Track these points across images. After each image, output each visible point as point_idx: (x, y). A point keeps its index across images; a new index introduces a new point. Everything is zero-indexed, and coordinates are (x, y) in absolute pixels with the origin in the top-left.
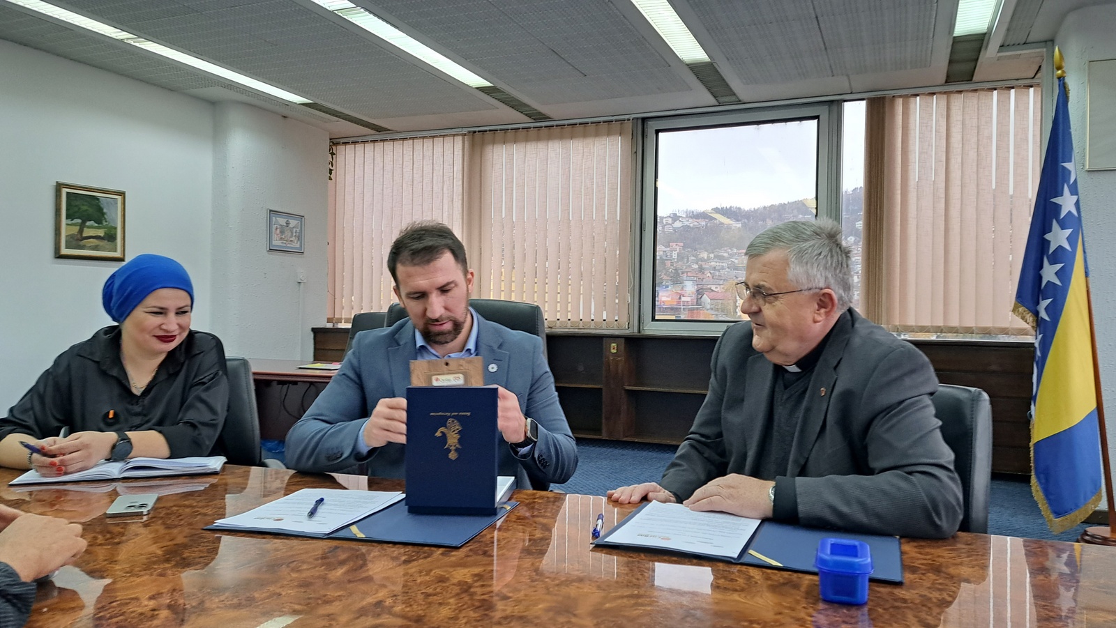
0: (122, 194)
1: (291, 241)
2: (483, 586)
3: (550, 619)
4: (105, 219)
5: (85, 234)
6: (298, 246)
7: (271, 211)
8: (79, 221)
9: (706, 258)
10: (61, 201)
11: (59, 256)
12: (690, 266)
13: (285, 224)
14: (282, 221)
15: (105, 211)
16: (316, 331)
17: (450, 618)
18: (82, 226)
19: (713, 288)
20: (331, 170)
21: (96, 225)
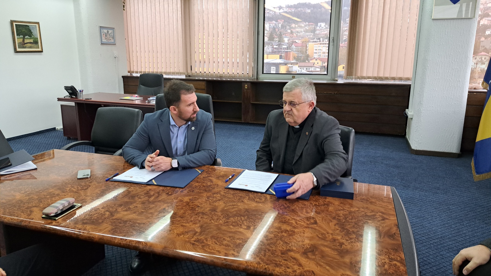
0: (38, 23)
1: (110, 39)
2: (192, 203)
3: (210, 213)
4: (33, 35)
5: (25, 42)
6: (113, 41)
7: (100, 27)
8: (22, 36)
9: (294, 27)
10: (14, 28)
11: (16, 52)
12: (287, 31)
13: (107, 32)
14: (105, 31)
15: (32, 31)
16: (124, 77)
17: (184, 213)
18: (24, 38)
19: (297, 41)
20: (124, 6)
21: (29, 37)
